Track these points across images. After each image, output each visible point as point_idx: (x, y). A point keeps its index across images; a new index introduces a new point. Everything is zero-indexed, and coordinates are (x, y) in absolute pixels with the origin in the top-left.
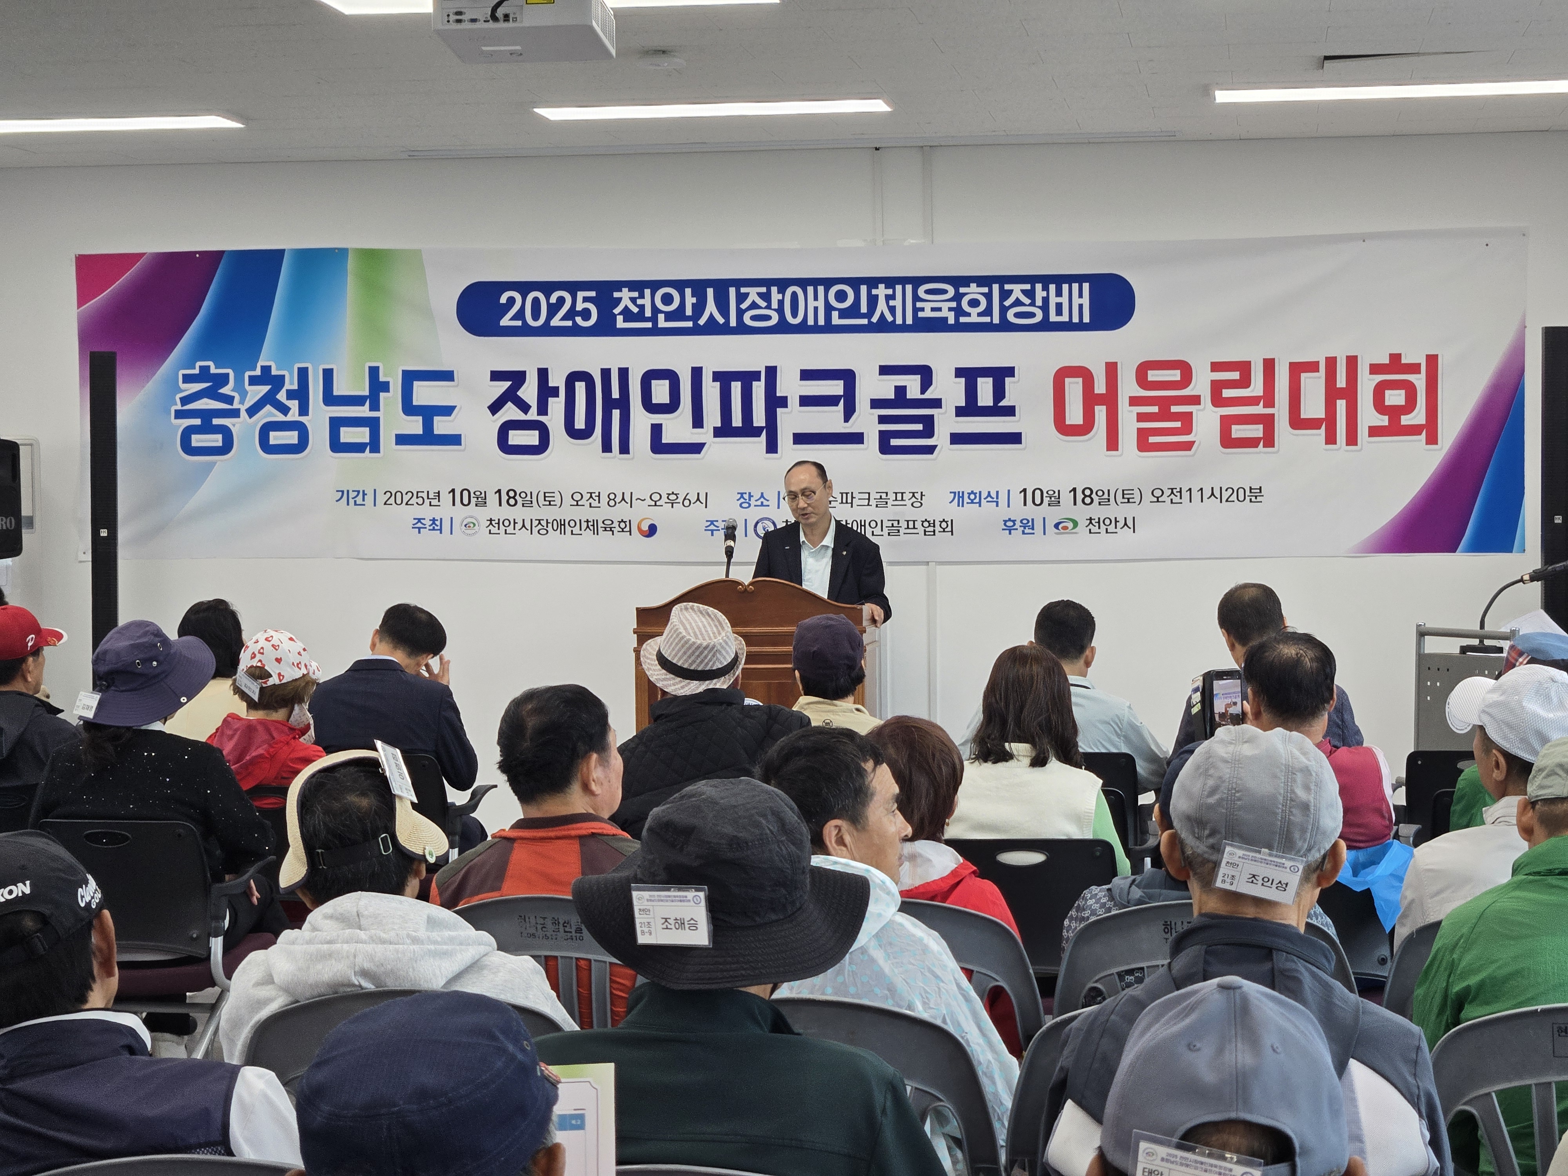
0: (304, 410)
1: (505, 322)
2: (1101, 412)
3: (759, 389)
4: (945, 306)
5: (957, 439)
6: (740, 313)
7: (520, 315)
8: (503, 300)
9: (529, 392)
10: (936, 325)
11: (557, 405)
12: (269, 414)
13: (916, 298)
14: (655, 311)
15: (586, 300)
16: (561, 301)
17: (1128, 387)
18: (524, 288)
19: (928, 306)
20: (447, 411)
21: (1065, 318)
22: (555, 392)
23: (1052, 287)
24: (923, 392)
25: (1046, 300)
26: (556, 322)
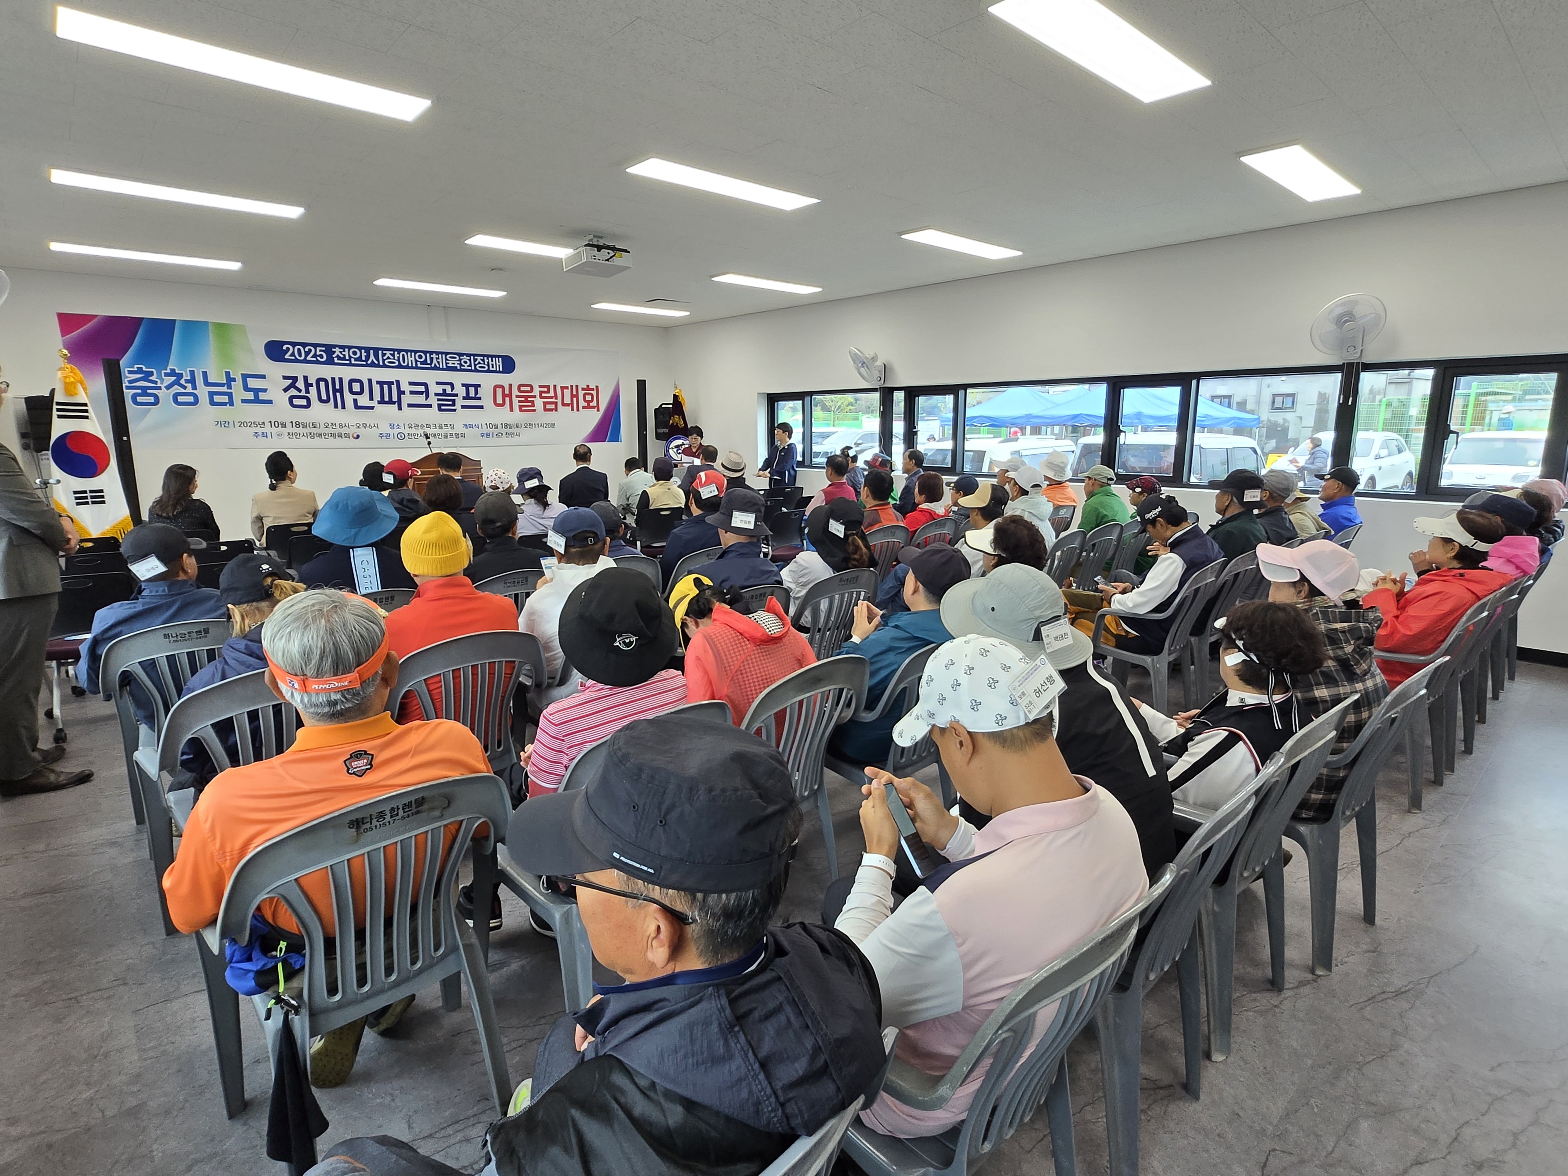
0: (194, 387)
1: (287, 357)
2: (507, 399)
3: (394, 387)
4: (456, 362)
5: (463, 407)
6: (384, 360)
7: (293, 354)
8: (285, 348)
9: (301, 384)
10: (454, 369)
11: (313, 390)
12: (177, 389)
13: (446, 359)
14: (350, 357)
15: (321, 351)
16: (310, 350)
17: (515, 392)
18: (294, 344)
19: (450, 362)
20: (265, 390)
21: (494, 369)
22: (311, 385)
23: (490, 359)
24: (452, 391)
25: (488, 362)
26: (309, 358)
